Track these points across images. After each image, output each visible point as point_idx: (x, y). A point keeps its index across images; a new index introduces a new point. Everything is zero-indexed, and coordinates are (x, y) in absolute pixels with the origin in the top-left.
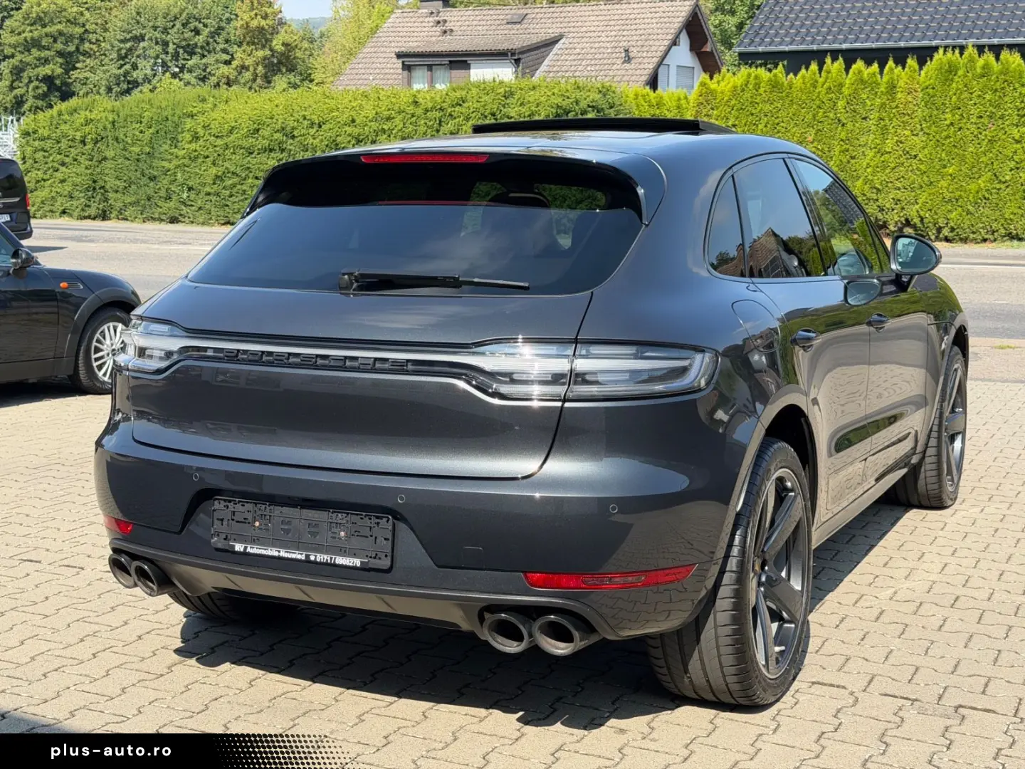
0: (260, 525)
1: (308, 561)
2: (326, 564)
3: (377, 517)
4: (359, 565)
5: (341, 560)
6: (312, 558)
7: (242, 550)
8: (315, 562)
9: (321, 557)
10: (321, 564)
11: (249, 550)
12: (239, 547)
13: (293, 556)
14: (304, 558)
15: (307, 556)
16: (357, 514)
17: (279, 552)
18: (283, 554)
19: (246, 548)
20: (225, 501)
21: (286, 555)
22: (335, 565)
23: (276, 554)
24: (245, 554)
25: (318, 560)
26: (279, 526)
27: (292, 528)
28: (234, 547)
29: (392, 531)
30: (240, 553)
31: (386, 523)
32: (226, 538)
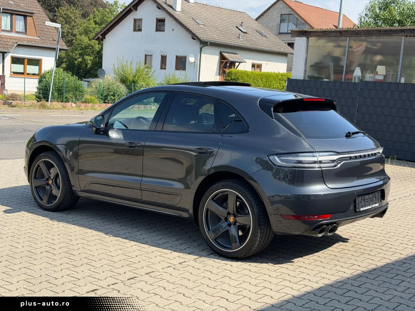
0: (363, 202)
1: (372, 208)
3: (378, 192)
4: (378, 205)
5: (376, 205)
9: (374, 206)
13: (370, 207)
15: (372, 206)
16: (376, 193)
19: (362, 209)
20: (357, 198)
22: (376, 207)
23: (367, 208)
26: (366, 201)
27: (368, 200)
28: (360, 210)
29: (381, 194)
30: (362, 211)
31: (380, 193)
32: (358, 208)
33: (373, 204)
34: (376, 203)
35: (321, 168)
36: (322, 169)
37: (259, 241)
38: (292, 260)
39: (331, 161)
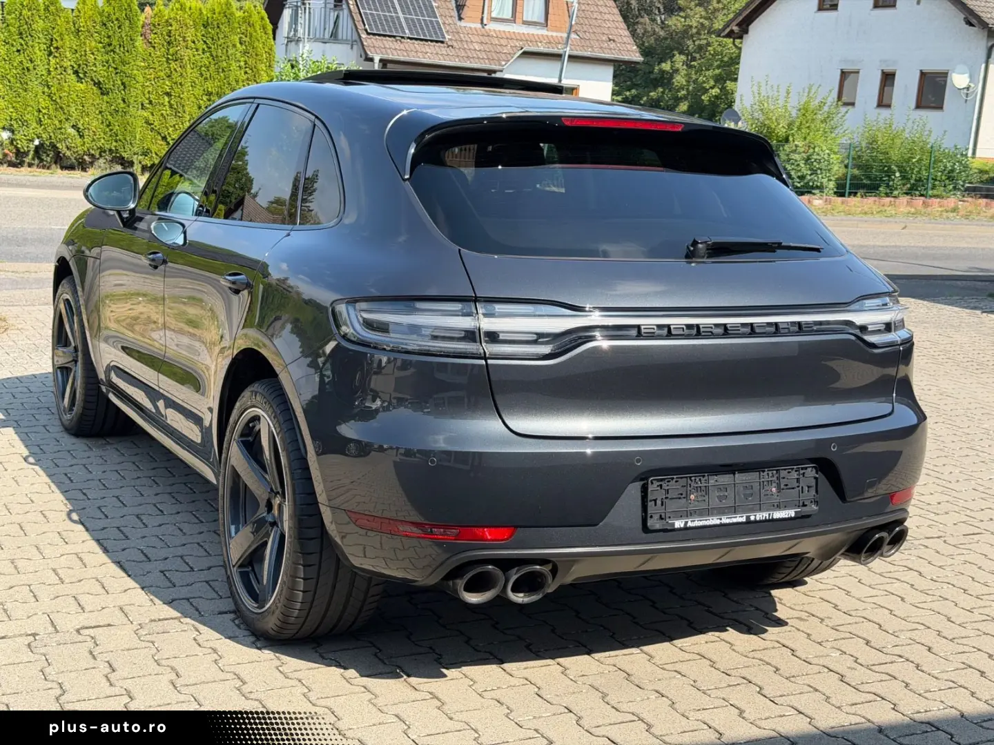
0: (696, 497)
1: (748, 522)
2: (766, 521)
3: (802, 469)
4: (793, 515)
5: (778, 515)
6: (752, 518)
7: (682, 526)
8: (756, 522)
9: (760, 516)
10: (760, 521)
11: (690, 524)
12: (679, 524)
13: (735, 520)
14: (744, 520)
15: (748, 517)
16: (785, 469)
17: (721, 519)
18: (725, 520)
19: (686, 523)
20: (658, 480)
21: (728, 521)
22: (773, 520)
23: (718, 522)
24: (686, 528)
25: (758, 519)
26: (715, 494)
27: (730, 493)
28: (673, 524)
29: (816, 478)
30: (680, 529)
31: (811, 472)
32: (661, 518)
33: (760, 510)
34: (779, 507)
35: (485, 359)
36: (490, 362)
37: (303, 592)
38: (447, 669)
39: (540, 335)
